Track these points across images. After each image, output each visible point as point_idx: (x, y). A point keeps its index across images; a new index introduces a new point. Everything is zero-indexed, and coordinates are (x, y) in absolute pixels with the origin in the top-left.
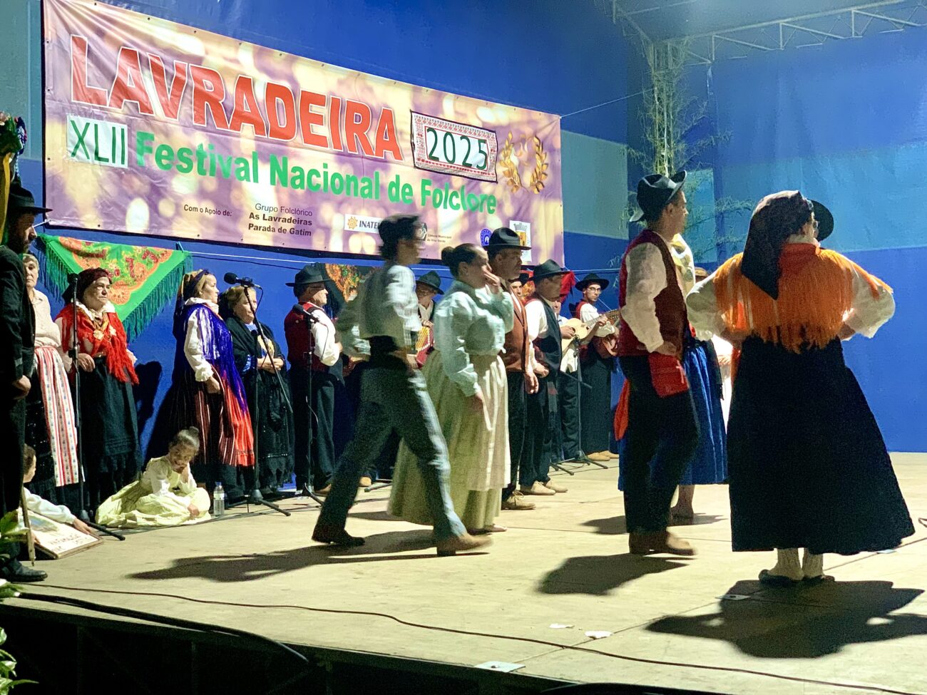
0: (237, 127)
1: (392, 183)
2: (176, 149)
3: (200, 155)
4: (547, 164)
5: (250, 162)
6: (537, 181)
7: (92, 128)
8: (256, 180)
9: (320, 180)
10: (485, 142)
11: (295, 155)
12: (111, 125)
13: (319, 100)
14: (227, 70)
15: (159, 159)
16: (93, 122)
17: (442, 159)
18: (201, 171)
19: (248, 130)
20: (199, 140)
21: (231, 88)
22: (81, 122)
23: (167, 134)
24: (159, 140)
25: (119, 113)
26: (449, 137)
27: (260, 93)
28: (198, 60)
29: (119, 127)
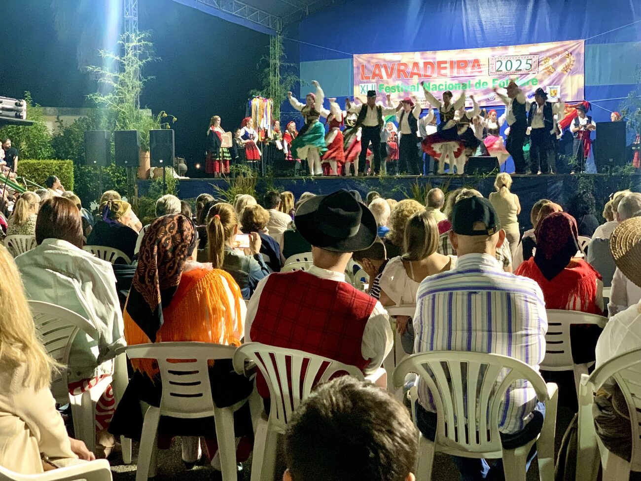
0: (411, 77)
1: (477, 83)
2: (391, 87)
3: (398, 87)
4: (574, 61)
5: (416, 86)
6: (566, 69)
7: (366, 87)
8: (418, 90)
9: (444, 87)
10: (531, 59)
11: (433, 81)
12: (371, 84)
13: (445, 62)
14: (409, 62)
15: (386, 90)
16: (366, 84)
17: (504, 70)
18: (399, 91)
19: (416, 77)
20: (399, 83)
21: (411, 66)
22: (363, 85)
23: (388, 83)
24: (385, 85)
25: (374, 80)
26: (509, 62)
27: (421, 65)
28: (400, 61)
29: (374, 84)
